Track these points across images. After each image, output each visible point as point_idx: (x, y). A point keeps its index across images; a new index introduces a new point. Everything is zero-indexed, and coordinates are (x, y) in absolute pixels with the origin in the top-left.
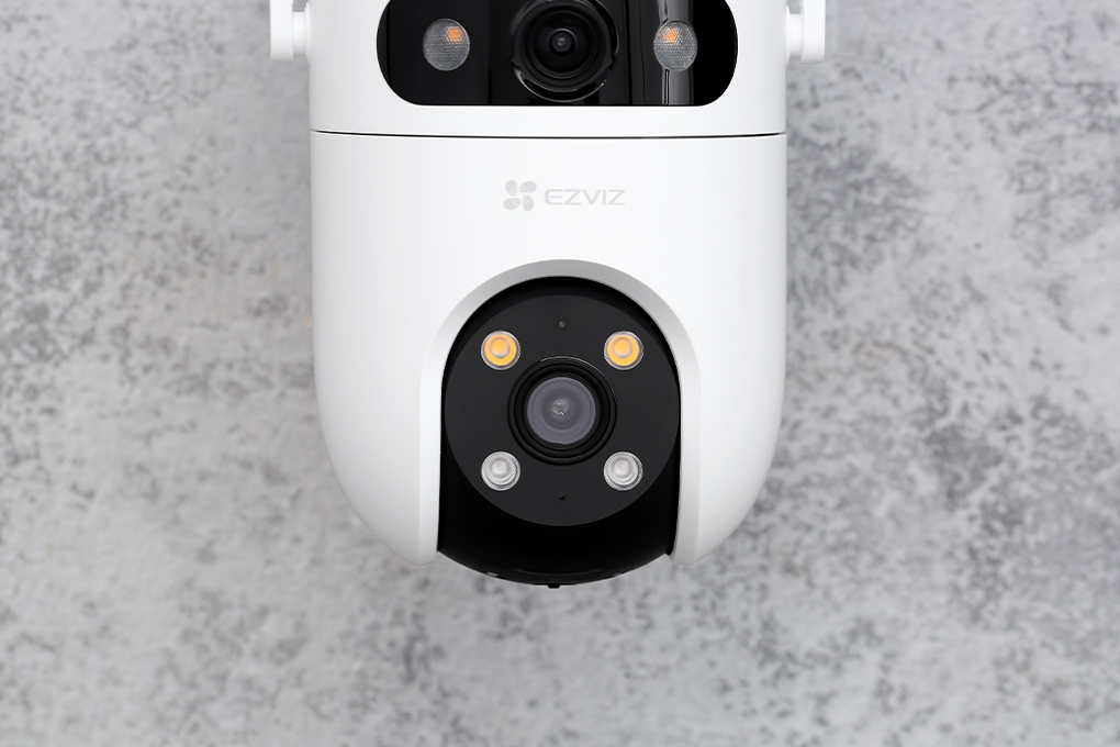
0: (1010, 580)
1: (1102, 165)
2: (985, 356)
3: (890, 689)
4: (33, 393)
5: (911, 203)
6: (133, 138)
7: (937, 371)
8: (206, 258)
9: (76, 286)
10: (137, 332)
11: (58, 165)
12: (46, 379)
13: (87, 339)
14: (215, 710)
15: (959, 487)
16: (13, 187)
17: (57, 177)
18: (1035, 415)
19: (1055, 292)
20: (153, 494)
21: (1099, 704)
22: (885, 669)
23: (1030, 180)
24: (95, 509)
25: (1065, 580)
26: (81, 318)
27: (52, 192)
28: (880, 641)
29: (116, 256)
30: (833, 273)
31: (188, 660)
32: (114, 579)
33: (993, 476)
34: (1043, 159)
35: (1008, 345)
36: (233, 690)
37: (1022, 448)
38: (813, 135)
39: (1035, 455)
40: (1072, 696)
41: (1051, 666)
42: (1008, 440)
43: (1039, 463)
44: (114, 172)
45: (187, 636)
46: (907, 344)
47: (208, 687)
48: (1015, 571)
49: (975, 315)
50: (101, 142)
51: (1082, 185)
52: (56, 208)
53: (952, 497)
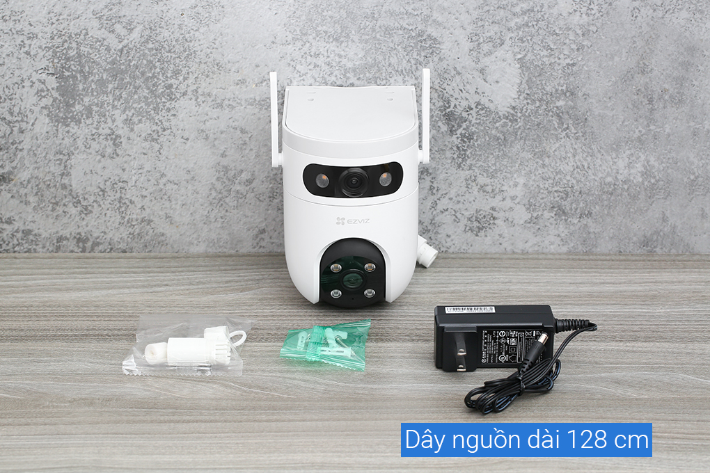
0: (469, 156)
1: (496, 33)
2: (461, 90)
3: (434, 188)
4: (168, 110)
5: (437, 46)
6: (197, 34)
7: (446, 95)
8: (221, 69)
9: (181, 78)
10: (200, 91)
11: (174, 43)
12: (173, 106)
13: (185, 94)
14: (227, 200)
15: (454, 129)
16: (160, 50)
17: (174, 47)
18: (476, 107)
19: (482, 71)
20: (207, 138)
21: (497, 190)
22: (432, 182)
23: (474, 38)
24: (189, 143)
25: (486, 155)
26: (183, 88)
27: (172, 51)
28: (431, 174)
29: (193, 69)
30: (414, 67)
31: (219, 186)
32: (195, 163)
33: (464, 125)
34: (478, 32)
35: (468, 87)
36: (233, 194)
37: (473, 117)
38: (407, 26)
39: (476, 119)
40: (489, 189)
41: (482, 180)
42: (468, 114)
43: (478, 121)
44: (191, 45)
45: (218, 179)
46: (437, 88)
47: (225, 193)
48: (471, 153)
49: (458, 78)
50: (187, 36)
51: (490, 39)
52: (174, 56)
53: (452, 132)
